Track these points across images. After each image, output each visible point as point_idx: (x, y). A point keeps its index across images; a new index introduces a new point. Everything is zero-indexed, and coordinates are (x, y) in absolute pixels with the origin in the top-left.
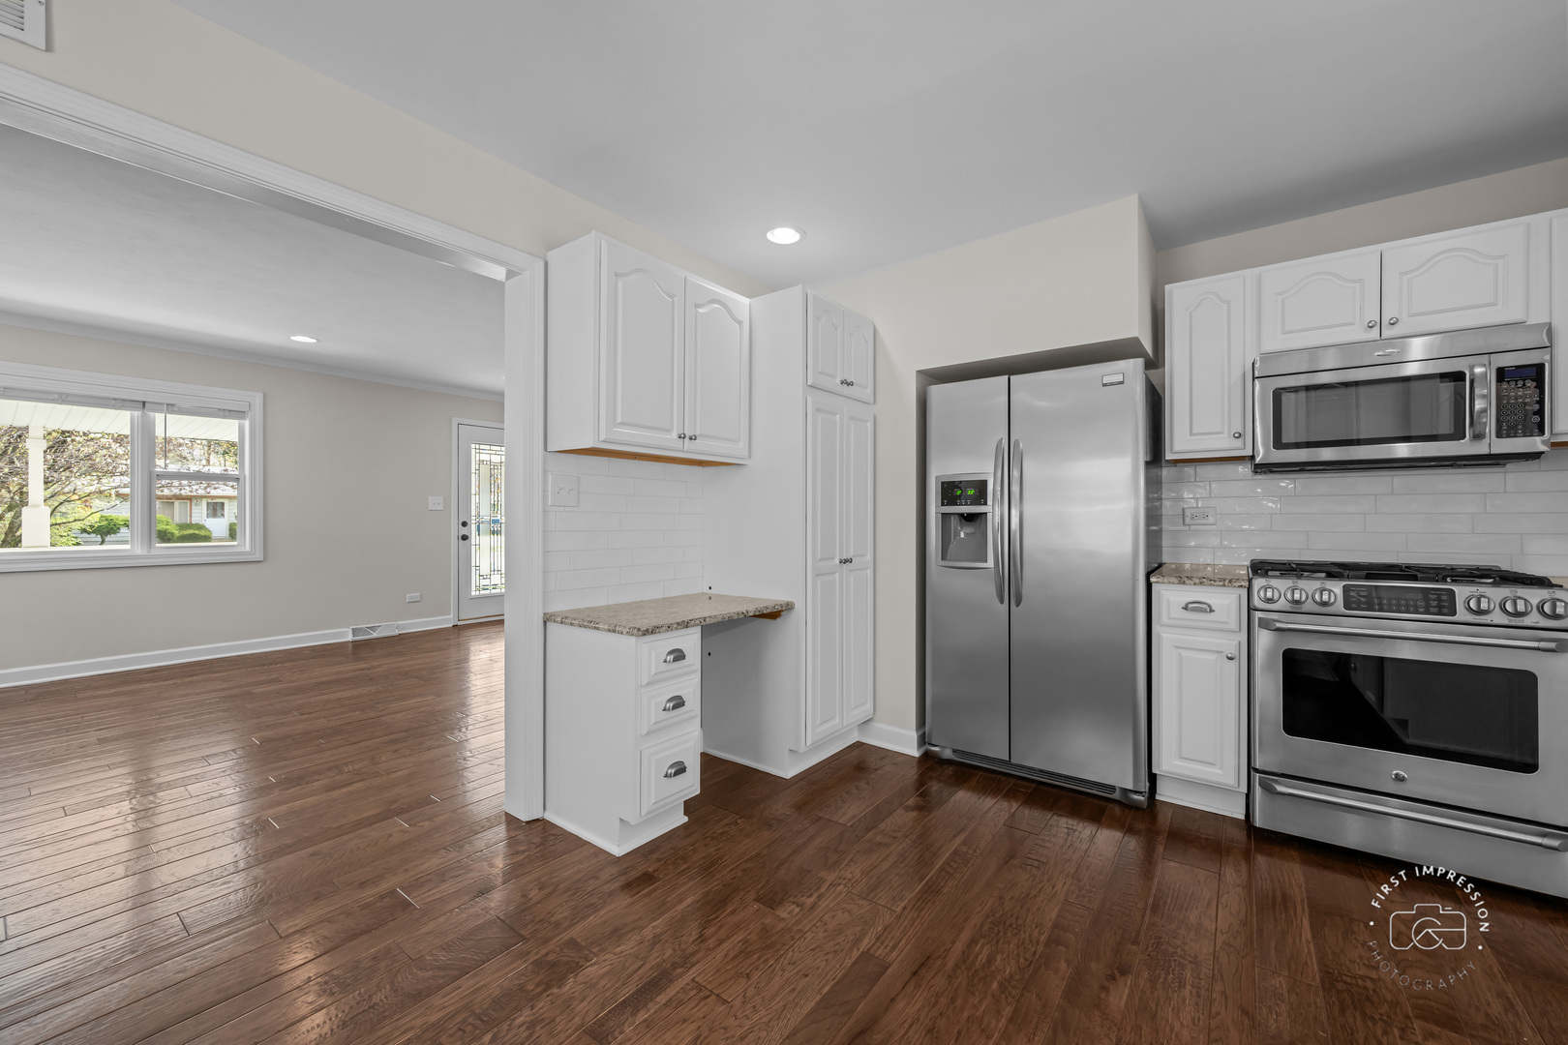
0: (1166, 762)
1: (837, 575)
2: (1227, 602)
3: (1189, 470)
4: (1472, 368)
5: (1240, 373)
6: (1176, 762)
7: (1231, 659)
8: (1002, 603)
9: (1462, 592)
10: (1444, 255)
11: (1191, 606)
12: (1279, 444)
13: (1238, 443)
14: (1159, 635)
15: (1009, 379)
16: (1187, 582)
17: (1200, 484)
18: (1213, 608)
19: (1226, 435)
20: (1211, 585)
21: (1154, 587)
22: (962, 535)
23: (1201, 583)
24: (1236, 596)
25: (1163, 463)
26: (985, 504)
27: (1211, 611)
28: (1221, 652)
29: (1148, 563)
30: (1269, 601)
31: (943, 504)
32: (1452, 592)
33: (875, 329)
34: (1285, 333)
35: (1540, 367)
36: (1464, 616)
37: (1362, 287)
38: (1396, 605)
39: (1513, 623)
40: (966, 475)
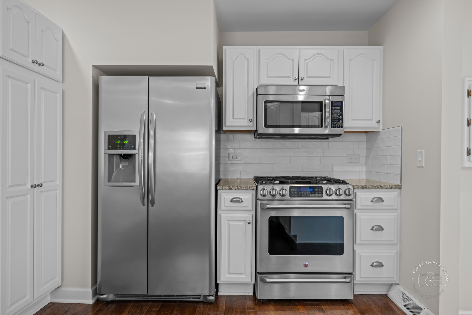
0: (224, 277)
1: (28, 196)
2: (247, 197)
3: (231, 136)
4: (325, 100)
5: (252, 93)
6: (227, 276)
7: (249, 223)
8: (144, 205)
9: (325, 187)
10: (316, 56)
11: (234, 200)
12: (266, 126)
13: (251, 124)
14: (220, 215)
15: (149, 78)
16: (232, 188)
17: (235, 142)
18: (243, 200)
19: (246, 120)
20: (242, 189)
21: (219, 192)
22: (121, 167)
23: (238, 189)
24: (251, 194)
25: (221, 132)
26: (135, 149)
27: (242, 201)
28: (245, 221)
29: (216, 180)
30: (264, 196)
31: (109, 149)
32: (322, 187)
33: (64, 35)
34: (268, 77)
35: (342, 102)
36: (325, 197)
37: (293, 62)
38: (306, 194)
39: (338, 199)
40: (123, 131)
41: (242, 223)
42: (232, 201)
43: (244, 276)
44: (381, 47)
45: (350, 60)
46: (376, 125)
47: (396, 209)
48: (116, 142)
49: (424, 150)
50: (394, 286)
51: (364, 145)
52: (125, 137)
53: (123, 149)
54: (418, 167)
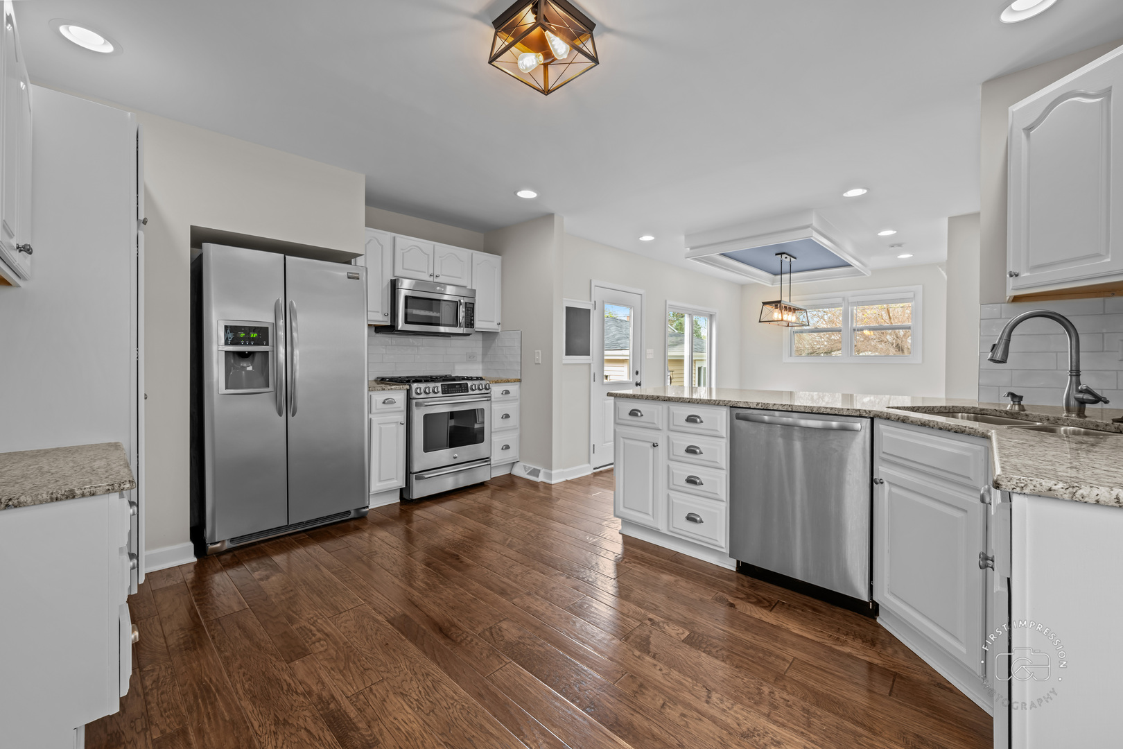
0: (374, 487)
2: (399, 397)
4: (460, 301)
6: (378, 485)
7: (402, 424)
8: (280, 415)
9: (468, 384)
10: (449, 255)
11: (386, 401)
12: (406, 322)
13: (384, 319)
14: (371, 419)
15: (285, 257)
16: (385, 389)
18: (394, 401)
19: (380, 313)
20: (394, 388)
23: (391, 389)
24: (404, 394)
26: (267, 344)
28: (397, 422)
30: (419, 394)
31: (227, 344)
32: (466, 384)
34: (403, 269)
35: (473, 304)
36: (470, 392)
37: (428, 258)
38: (455, 391)
39: (480, 393)
41: (394, 425)
42: (384, 403)
43: (396, 481)
44: (500, 257)
45: (478, 264)
46: (496, 327)
47: (517, 400)
48: (238, 336)
49: (540, 351)
50: (516, 464)
51: (480, 344)
52: (255, 329)
53: (250, 344)
54: (536, 364)
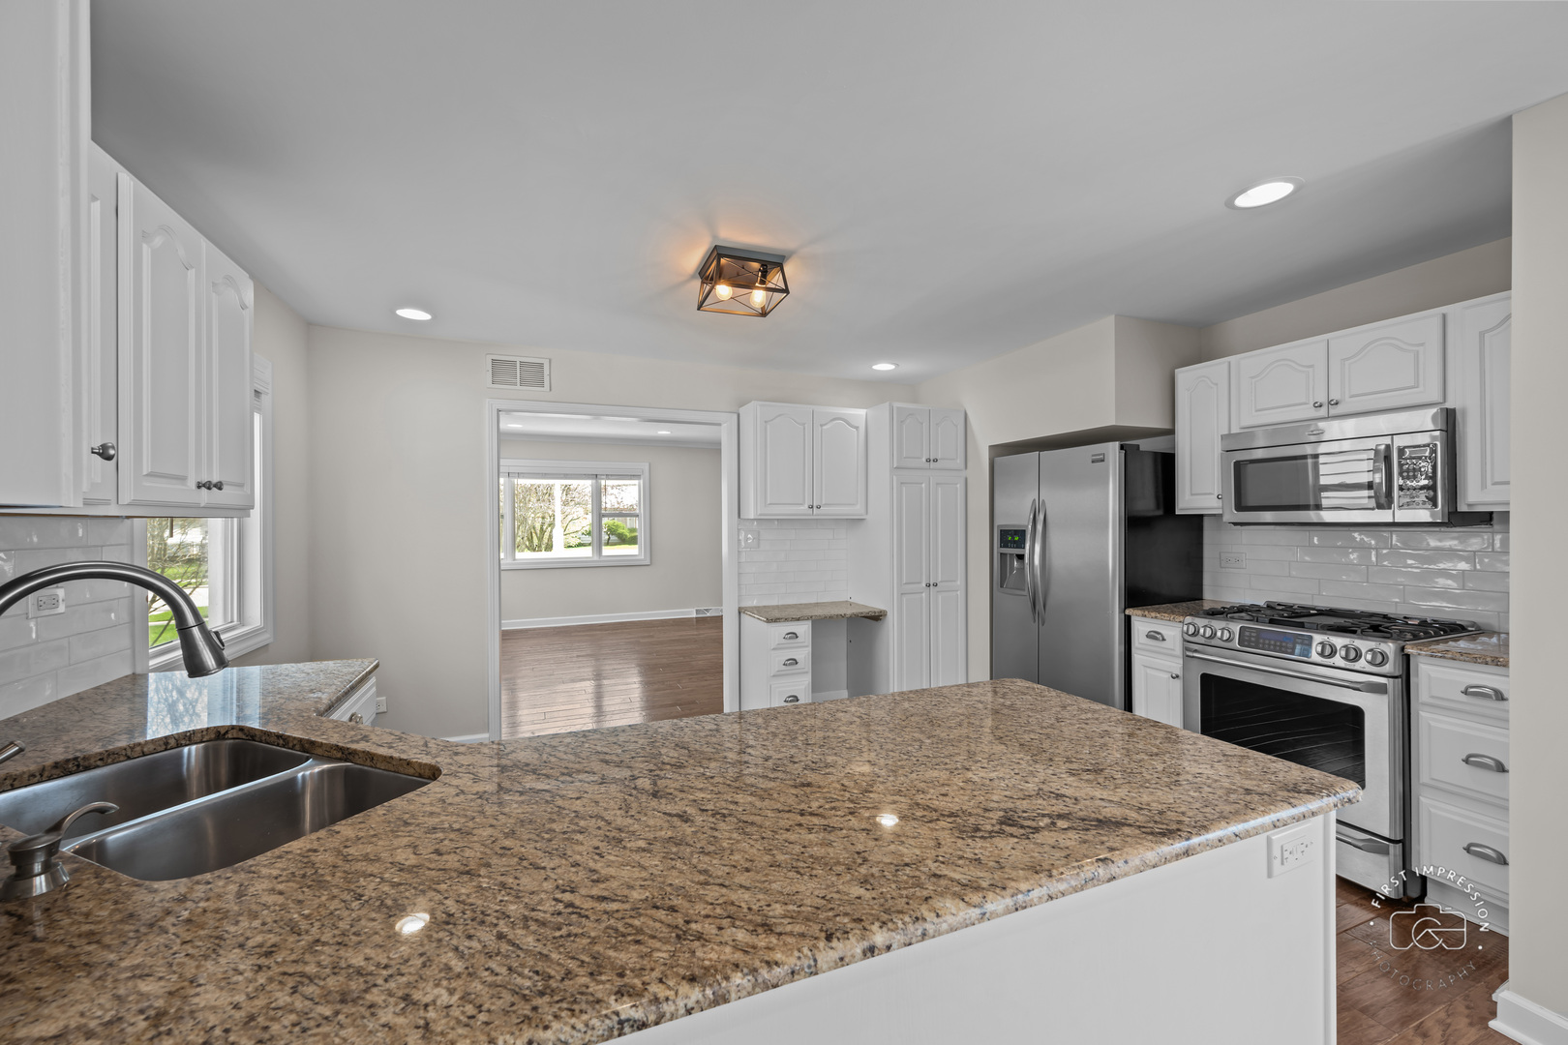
1: (924, 595)
2: (1173, 634)
7: (1174, 678)
8: (1034, 622)
9: (1318, 638)
11: (1151, 634)
12: (1239, 507)
13: (1220, 503)
14: (1134, 656)
15: (1039, 455)
16: (1148, 616)
19: (1215, 496)
20: (1162, 619)
21: (1132, 618)
22: (1015, 571)
23: (1156, 617)
26: (1024, 547)
27: (1164, 639)
28: (1171, 672)
30: (1192, 635)
31: (1002, 547)
32: (1311, 637)
33: (966, 414)
34: (1257, 411)
36: (1316, 659)
37: (1312, 373)
38: (1269, 645)
39: (1348, 667)
40: (1014, 526)
41: (1164, 675)
42: (1150, 637)
45: (1486, 332)
48: (1007, 539)
52: (1016, 533)
